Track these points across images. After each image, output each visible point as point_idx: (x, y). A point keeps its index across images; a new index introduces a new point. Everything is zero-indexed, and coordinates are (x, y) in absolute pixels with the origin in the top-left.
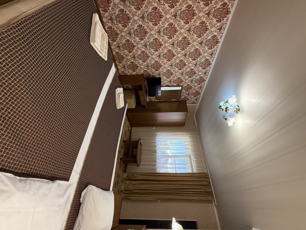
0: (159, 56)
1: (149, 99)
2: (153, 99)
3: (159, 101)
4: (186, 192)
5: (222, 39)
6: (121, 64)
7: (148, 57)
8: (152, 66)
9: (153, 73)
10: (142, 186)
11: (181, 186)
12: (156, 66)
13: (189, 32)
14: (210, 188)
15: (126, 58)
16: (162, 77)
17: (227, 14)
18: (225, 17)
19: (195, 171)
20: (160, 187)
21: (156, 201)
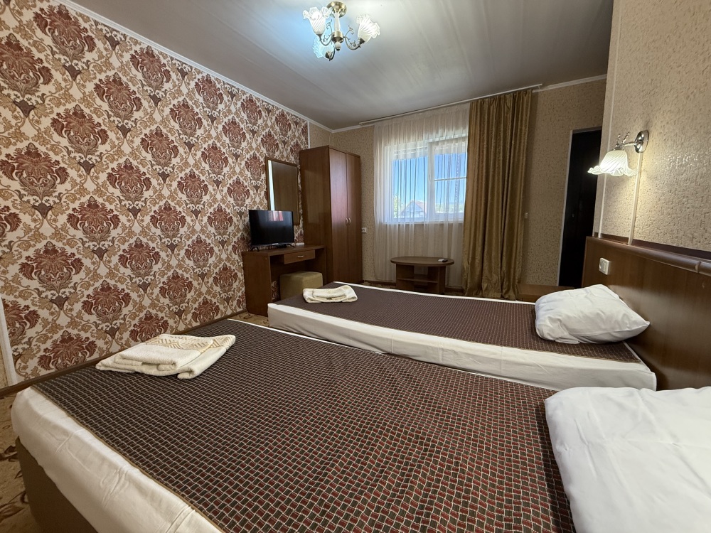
0: (196, 213)
1: (298, 242)
2: (298, 231)
3: (302, 218)
4: (512, 155)
5: (139, 40)
6: (221, 307)
7: (199, 241)
8: (222, 231)
9: (238, 230)
10: (493, 254)
11: (497, 166)
12: (221, 222)
13: (129, 130)
14: (505, 97)
15: (207, 296)
16: (246, 207)
17: (67, 16)
18: (76, 23)
19: (465, 134)
20: (498, 212)
21: (526, 222)
